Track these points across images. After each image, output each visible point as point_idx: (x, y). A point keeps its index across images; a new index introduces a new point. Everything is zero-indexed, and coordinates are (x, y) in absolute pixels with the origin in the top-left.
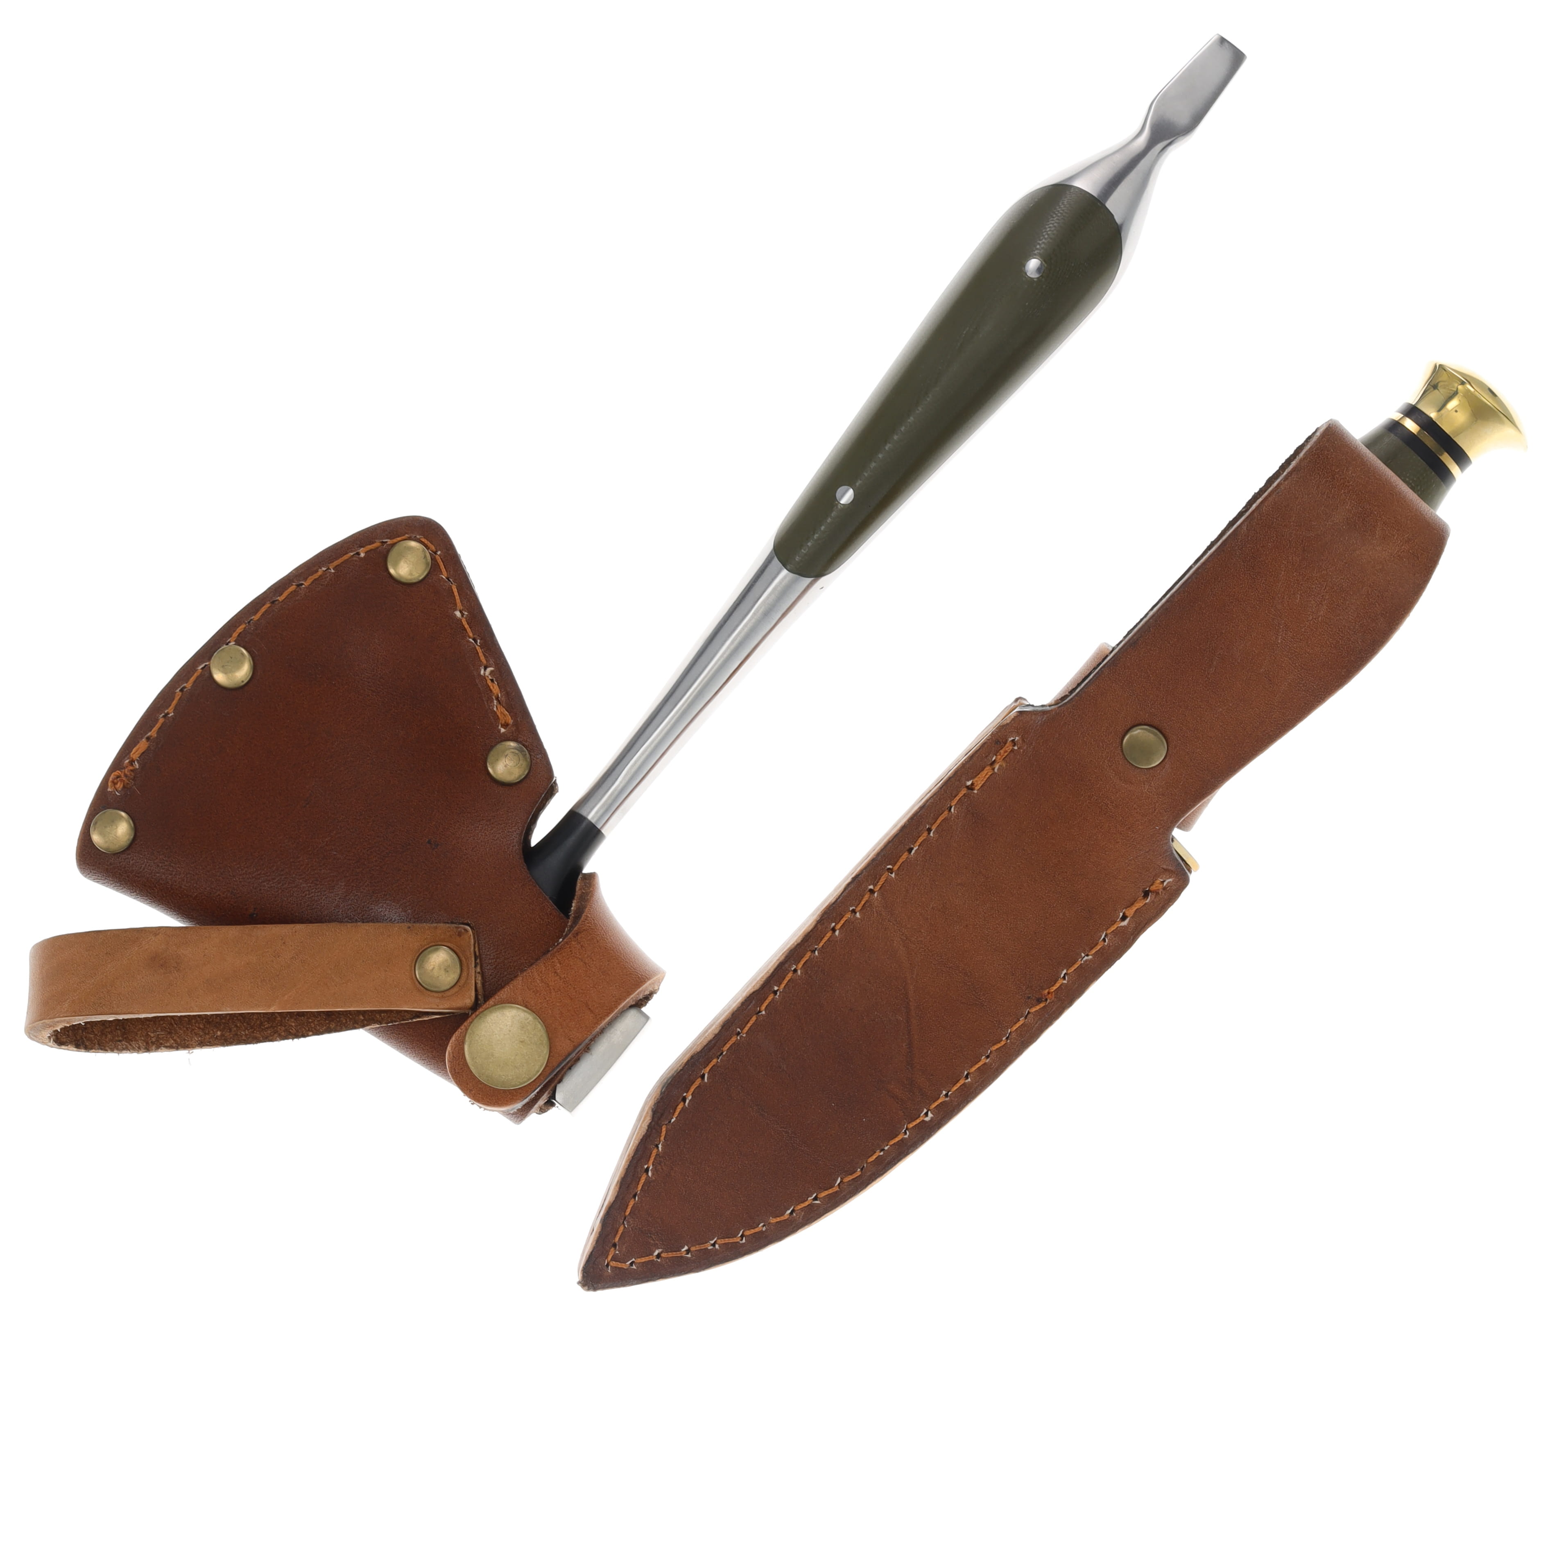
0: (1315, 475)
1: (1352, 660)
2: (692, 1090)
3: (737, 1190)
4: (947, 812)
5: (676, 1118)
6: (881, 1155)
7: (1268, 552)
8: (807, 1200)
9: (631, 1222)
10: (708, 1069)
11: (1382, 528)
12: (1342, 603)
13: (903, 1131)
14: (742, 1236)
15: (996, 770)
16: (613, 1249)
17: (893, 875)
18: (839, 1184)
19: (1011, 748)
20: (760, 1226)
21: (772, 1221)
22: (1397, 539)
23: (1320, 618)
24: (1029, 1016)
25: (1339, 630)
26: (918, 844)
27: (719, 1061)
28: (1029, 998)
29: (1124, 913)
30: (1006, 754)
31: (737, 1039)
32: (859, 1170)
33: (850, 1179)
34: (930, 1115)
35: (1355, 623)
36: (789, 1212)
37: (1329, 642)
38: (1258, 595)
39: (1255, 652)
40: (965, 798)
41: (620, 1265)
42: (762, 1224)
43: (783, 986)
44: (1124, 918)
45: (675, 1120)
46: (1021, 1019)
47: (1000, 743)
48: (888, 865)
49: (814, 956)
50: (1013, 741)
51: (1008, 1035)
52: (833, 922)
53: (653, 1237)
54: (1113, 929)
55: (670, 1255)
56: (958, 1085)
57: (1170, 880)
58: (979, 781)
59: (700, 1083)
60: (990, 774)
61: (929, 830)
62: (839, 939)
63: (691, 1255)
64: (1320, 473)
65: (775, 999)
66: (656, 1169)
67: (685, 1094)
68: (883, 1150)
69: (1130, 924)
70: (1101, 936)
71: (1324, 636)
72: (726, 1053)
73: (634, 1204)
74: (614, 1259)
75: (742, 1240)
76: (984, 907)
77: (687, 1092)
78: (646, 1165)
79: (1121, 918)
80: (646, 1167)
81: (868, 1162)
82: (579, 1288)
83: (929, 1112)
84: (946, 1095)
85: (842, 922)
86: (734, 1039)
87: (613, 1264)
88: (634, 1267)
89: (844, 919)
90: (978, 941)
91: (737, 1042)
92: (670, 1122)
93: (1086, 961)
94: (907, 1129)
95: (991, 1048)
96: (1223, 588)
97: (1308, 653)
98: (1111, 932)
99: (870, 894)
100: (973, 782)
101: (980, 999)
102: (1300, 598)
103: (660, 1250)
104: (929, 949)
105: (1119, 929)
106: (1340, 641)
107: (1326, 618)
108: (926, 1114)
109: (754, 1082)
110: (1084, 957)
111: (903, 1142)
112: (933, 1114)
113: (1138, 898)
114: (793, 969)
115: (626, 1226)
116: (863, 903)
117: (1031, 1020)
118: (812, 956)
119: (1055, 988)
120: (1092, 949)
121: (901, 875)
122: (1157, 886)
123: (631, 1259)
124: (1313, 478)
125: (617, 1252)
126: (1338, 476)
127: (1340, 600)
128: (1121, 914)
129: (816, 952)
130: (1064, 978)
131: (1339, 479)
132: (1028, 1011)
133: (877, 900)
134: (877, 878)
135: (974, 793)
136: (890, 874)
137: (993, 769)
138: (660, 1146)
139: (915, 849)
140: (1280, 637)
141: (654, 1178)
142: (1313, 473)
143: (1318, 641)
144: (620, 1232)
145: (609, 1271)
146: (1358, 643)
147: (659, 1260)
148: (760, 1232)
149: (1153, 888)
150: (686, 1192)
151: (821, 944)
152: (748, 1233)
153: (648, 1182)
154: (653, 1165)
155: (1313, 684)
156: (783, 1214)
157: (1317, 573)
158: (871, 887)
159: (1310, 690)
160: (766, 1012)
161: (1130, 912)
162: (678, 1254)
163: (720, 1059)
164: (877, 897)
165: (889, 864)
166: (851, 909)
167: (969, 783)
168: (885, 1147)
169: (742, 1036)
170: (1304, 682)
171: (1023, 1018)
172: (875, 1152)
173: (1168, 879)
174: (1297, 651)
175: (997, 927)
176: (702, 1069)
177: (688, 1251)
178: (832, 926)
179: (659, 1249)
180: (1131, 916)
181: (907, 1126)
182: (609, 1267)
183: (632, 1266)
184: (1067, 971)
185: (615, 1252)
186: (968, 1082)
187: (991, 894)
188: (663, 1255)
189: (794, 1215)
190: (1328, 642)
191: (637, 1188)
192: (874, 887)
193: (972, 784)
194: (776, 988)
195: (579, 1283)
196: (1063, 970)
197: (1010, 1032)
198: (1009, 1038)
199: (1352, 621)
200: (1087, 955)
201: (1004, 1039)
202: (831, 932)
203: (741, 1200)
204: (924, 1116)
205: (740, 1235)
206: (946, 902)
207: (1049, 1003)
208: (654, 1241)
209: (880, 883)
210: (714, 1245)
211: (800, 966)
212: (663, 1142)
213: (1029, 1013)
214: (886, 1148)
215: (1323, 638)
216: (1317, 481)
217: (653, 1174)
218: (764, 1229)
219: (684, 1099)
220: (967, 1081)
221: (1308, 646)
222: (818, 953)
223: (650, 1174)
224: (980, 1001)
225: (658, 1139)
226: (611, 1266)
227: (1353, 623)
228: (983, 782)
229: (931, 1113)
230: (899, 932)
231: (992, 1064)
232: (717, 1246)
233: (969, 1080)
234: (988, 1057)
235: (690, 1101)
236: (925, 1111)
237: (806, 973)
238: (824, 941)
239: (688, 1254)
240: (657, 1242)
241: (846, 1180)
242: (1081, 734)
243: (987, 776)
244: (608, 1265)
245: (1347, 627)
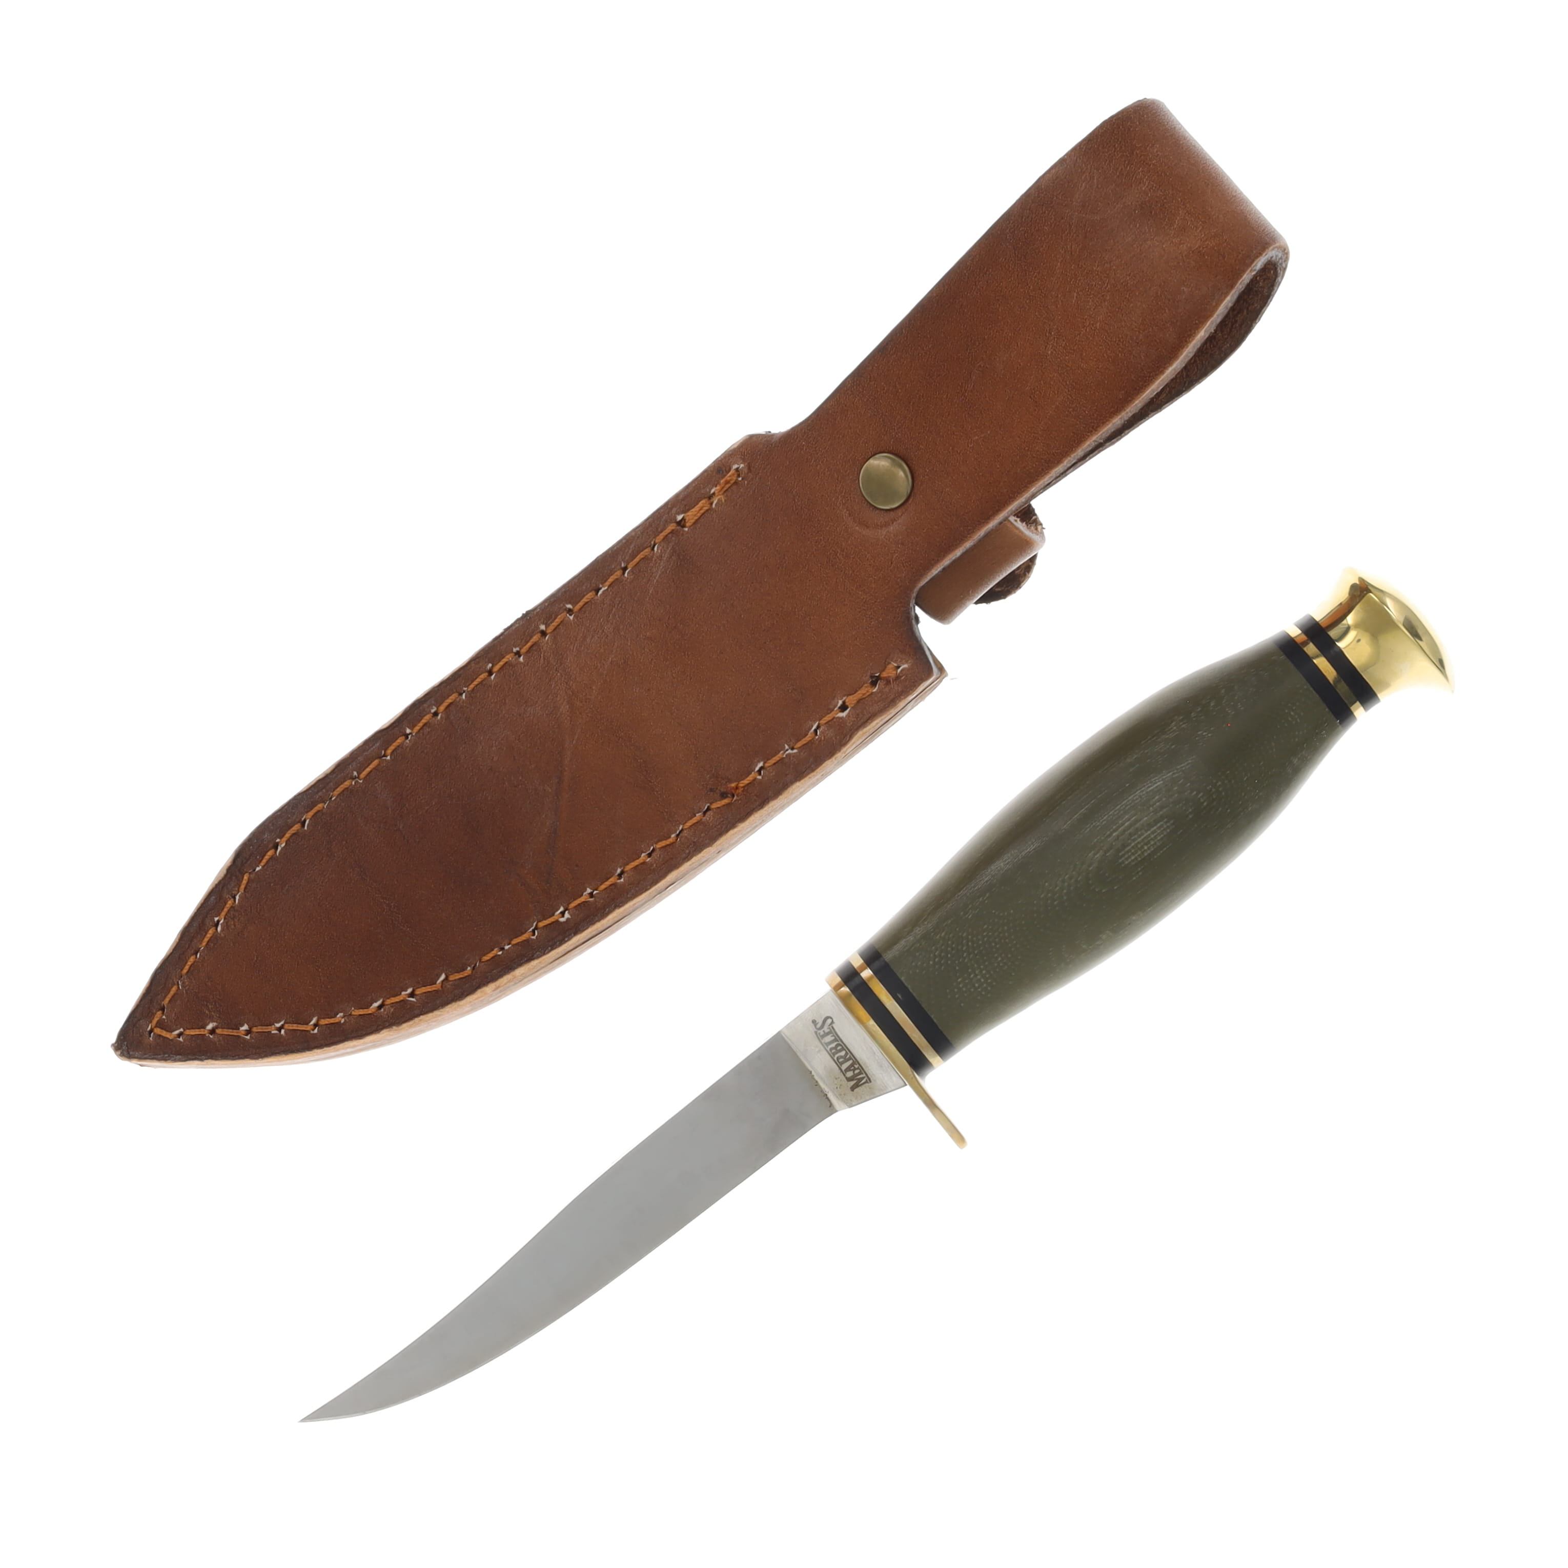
0: (1109, 147)
1: (1133, 380)
2: (288, 835)
3: (317, 966)
4: (650, 550)
5: (263, 867)
6: (499, 955)
7: (1043, 238)
8: (401, 994)
9: (187, 983)
10: (311, 814)
11: (1184, 217)
12: (1125, 305)
13: (531, 930)
14: (316, 1025)
15: (714, 506)
16: (160, 1013)
17: (571, 618)
18: (443, 981)
19: (734, 478)
20: (338, 1016)
21: (353, 1013)
22: (1200, 231)
23: (1098, 324)
24: (708, 813)
25: (1120, 341)
26: (608, 583)
27: (325, 807)
28: (711, 790)
29: (844, 702)
30: (728, 486)
31: (352, 784)
32: (469, 968)
33: (457, 978)
34: (567, 915)
35: (1139, 332)
36: (376, 1005)
37: (1107, 355)
38: (1028, 291)
39: (1020, 365)
40: (672, 536)
41: (164, 1034)
42: (341, 1014)
43: (417, 728)
44: (843, 708)
45: (260, 870)
46: (697, 815)
47: (723, 472)
48: (567, 604)
49: (460, 699)
50: (737, 470)
51: (678, 832)
52: (490, 663)
53: (210, 1007)
54: (827, 718)
55: (226, 1032)
56: (608, 883)
57: (906, 666)
58: (691, 516)
59: (298, 830)
60: (706, 508)
61: (625, 569)
62: (493, 683)
63: (250, 1036)
64: (1116, 145)
65: (405, 743)
66: (227, 925)
67: (278, 840)
68: (502, 949)
69: (849, 716)
70: (812, 726)
71: (1101, 347)
72: (335, 799)
73: (194, 962)
74: (160, 1024)
75: (313, 1030)
76: (674, 669)
77: (281, 838)
78: (216, 917)
79: (839, 708)
80: (216, 919)
81: (483, 960)
82: (111, 1051)
83: (567, 912)
84: (591, 895)
85: (501, 663)
86: (347, 783)
87: (158, 1031)
88: (181, 1039)
89: (505, 660)
90: (660, 711)
91: (351, 787)
92: (255, 870)
93: (789, 754)
94: (536, 928)
95: (654, 845)
96: (989, 281)
97: (1082, 368)
98: (826, 723)
99: (542, 636)
100: (683, 517)
101: (650, 782)
102: (1076, 297)
103: (215, 1024)
104: (598, 710)
105: (835, 720)
106: (1120, 354)
107: (1105, 323)
108: (563, 914)
109: (361, 838)
110: (787, 750)
111: (528, 942)
112: (571, 915)
113: (864, 684)
114: (433, 711)
115: (180, 988)
116: (529, 644)
117: (710, 819)
118: (458, 700)
119: (746, 781)
120: (798, 740)
121: (580, 619)
122: (889, 672)
123: (180, 1029)
124: (1106, 150)
125: (164, 1017)
126: (1138, 152)
127: (1123, 301)
128: (840, 702)
129: (464, 695)
130: (759, 772)
131: (1139, 155)
132: (708, 807)
133: (547, 643)
134: (552, 618)
135: (684, 531)
136: (568, 615)
137: (711, 504)
138: (237, 897)
139: (603, 589)
140: (1051, 346)
141: (222, 935)
142: (1107, 144)
143: (1094, 353)
144: (172, 993)
145: (151, 1039)
146: (1141, 357)
147: (211, 1036)
148: (337, 1023)
149: (884, 675)
150: (257, 958)
151: (472, 686)
152: (323, 1022)
153: (215, 937)
154: (225, 918)
155: (1084, 409)
156: (368, 1007)
157: (1098, 266)
158: (543, 627)
159: (1081, 417)
160: (391, 757)
161: (851, 700)
162: (235, 1033)
163: (326, 805)
164: (548, 640)
165: (570, 603)
166: (515, 650)
167: (679, 518)
168: (505, 945)
169: (357, 781)
170: (1074, 405)
171: (700, 814)
172: (493, 950)
173: (903, 664)
174: (1068, 365)
175: (686, 697)
176: (304, 814)
177: (248, 1032)
178: (488, 668)
179: (214, 1022)
180: (852, 705)
181: (536, 925)
182: (152, 1034)
183: (179, 1038)
184: (764, 764)
185: (162, 1017)
186: (621, 882)
187: (685, 655)
188: (218, 1031)
189: (382, 1010)
190: (1105, 355)
191: (201, 943)
192: (546, 628)
193: (683, 519)
194: (408, 731)
195: (113, 1045)
196: (759, 762)
197: (682, 830)
198: (680, 836)
199: (1136, 329)
200: (792, 749)
201: (673, 836)
202: (487, 674)
203: (320, 980)
204: (561, 915)
205: (312, 1023)
206: (629, 657)
207: (735, 801)
208: (209, 1011)
209: (555, 624)
210: (279, 1029)
211: (442, 708)
212: (242, 893)
213: (708, 809)
214: (507, 947)
215: (1101, 349)
216: (1110, 154)
217: (222, 930)
218: (343, 1021)
219: (276, 846)
220: (619, 881)
221: (1082, 359)
222: (466, 697)
223: (219, 929)
224: (650, 784)
225: (237, 889)
226: (154, 1034)
227: (1136, 331)
228: (696, 518)
229: (569, 913)
230: (565, 685)
231: (653, 864)
232: (283, 1032)
233: (622, 880)
234: (650, 855)
235: (282, 849)
236: (562, 909)
237: (448, 718)
238: (475, 683)
239: (247, 1035)
240: (213, 1013)
241: (452, 978)
242: (814, 461)
243: (702, 512)
244: (151, 1031)
245: (1129, 337)
